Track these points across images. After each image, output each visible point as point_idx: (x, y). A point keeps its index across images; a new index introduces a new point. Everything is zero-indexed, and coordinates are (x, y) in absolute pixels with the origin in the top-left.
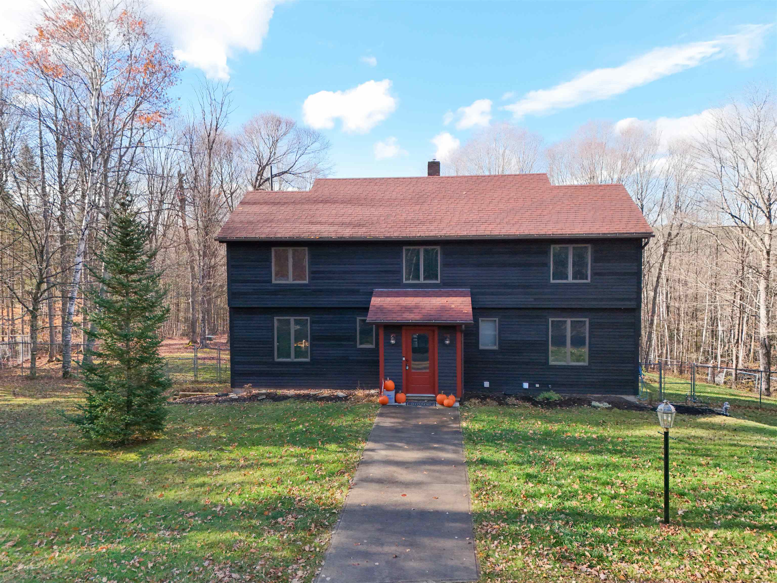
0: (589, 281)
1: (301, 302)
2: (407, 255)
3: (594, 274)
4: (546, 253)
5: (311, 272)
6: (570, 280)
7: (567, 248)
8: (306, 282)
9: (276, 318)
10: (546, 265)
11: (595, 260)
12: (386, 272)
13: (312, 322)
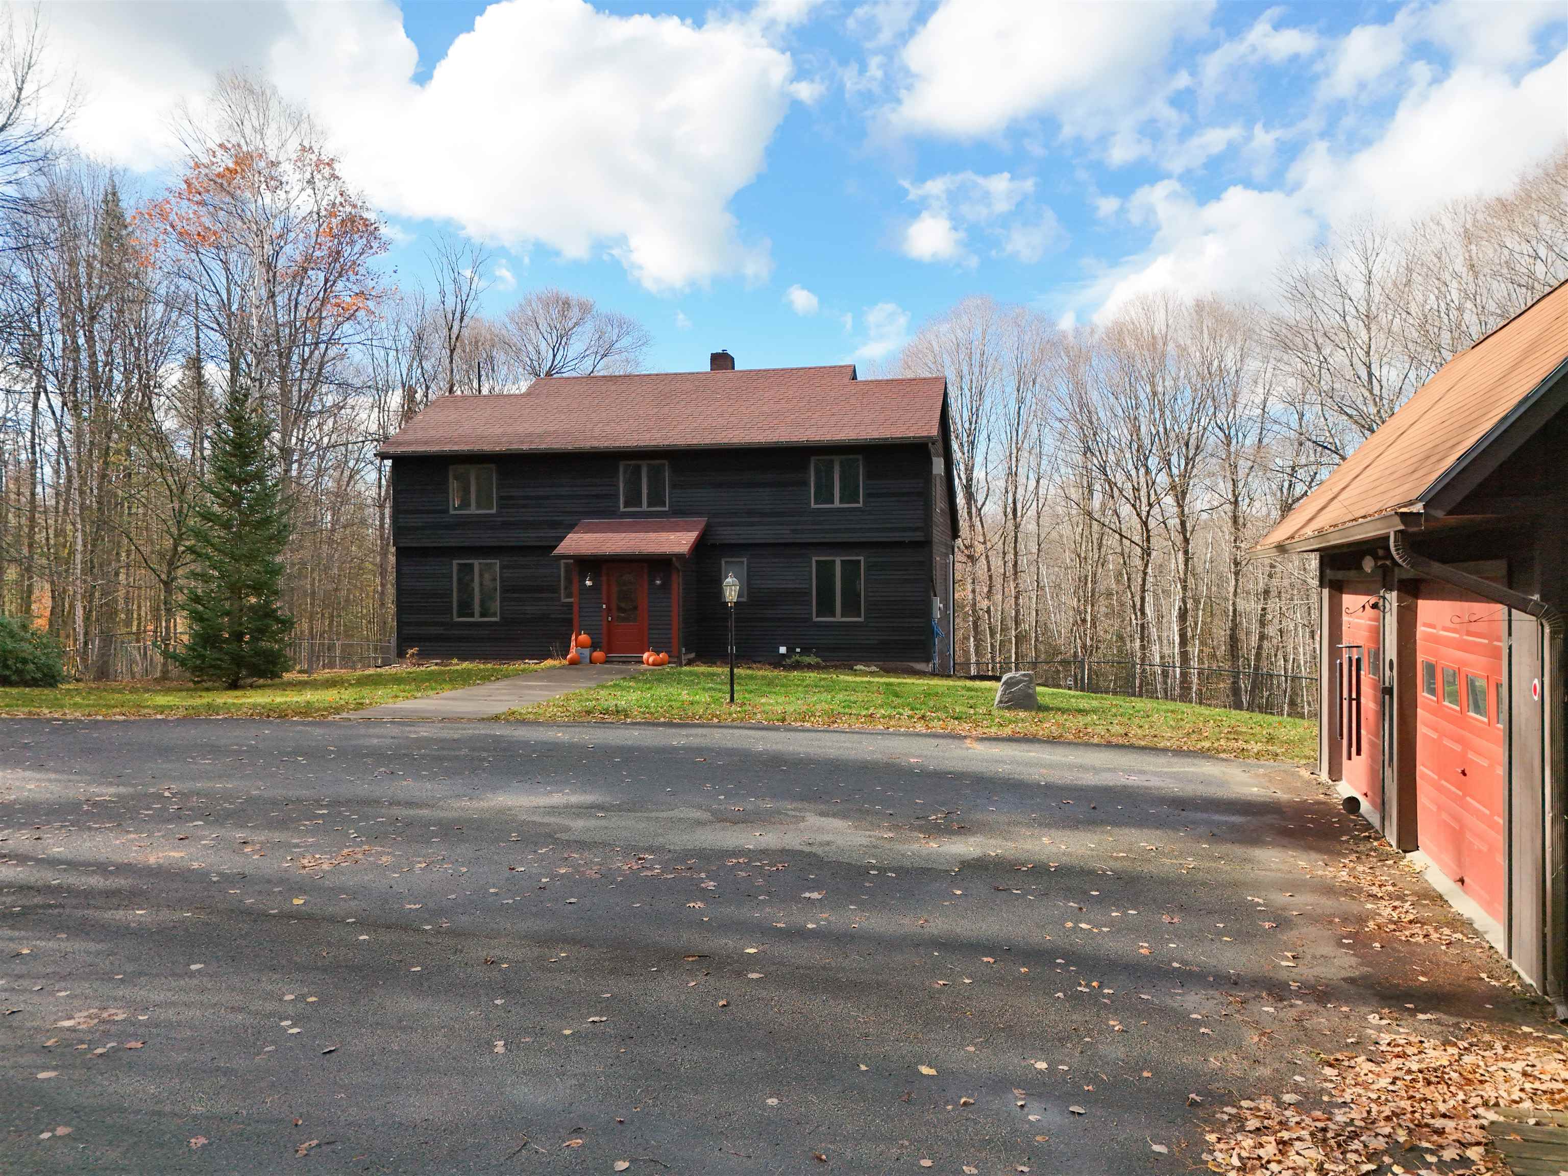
0: (860, 505)
1: (487, 539)
2: (625, 472)
3: (868, 495)
4: (805, 468)
5: (501, 498)
6: (837, 504)
7: (832, 462)
8: (494, 511)
9: (455, 562)
10: (806, 484)
11: (869, 476)
12: (597, 496)
13: (502, 568)
